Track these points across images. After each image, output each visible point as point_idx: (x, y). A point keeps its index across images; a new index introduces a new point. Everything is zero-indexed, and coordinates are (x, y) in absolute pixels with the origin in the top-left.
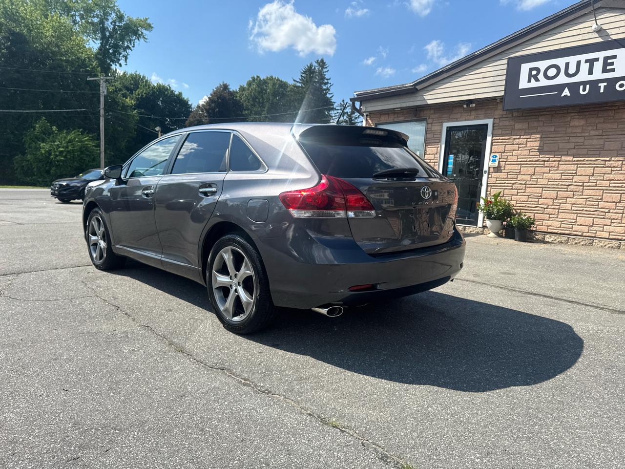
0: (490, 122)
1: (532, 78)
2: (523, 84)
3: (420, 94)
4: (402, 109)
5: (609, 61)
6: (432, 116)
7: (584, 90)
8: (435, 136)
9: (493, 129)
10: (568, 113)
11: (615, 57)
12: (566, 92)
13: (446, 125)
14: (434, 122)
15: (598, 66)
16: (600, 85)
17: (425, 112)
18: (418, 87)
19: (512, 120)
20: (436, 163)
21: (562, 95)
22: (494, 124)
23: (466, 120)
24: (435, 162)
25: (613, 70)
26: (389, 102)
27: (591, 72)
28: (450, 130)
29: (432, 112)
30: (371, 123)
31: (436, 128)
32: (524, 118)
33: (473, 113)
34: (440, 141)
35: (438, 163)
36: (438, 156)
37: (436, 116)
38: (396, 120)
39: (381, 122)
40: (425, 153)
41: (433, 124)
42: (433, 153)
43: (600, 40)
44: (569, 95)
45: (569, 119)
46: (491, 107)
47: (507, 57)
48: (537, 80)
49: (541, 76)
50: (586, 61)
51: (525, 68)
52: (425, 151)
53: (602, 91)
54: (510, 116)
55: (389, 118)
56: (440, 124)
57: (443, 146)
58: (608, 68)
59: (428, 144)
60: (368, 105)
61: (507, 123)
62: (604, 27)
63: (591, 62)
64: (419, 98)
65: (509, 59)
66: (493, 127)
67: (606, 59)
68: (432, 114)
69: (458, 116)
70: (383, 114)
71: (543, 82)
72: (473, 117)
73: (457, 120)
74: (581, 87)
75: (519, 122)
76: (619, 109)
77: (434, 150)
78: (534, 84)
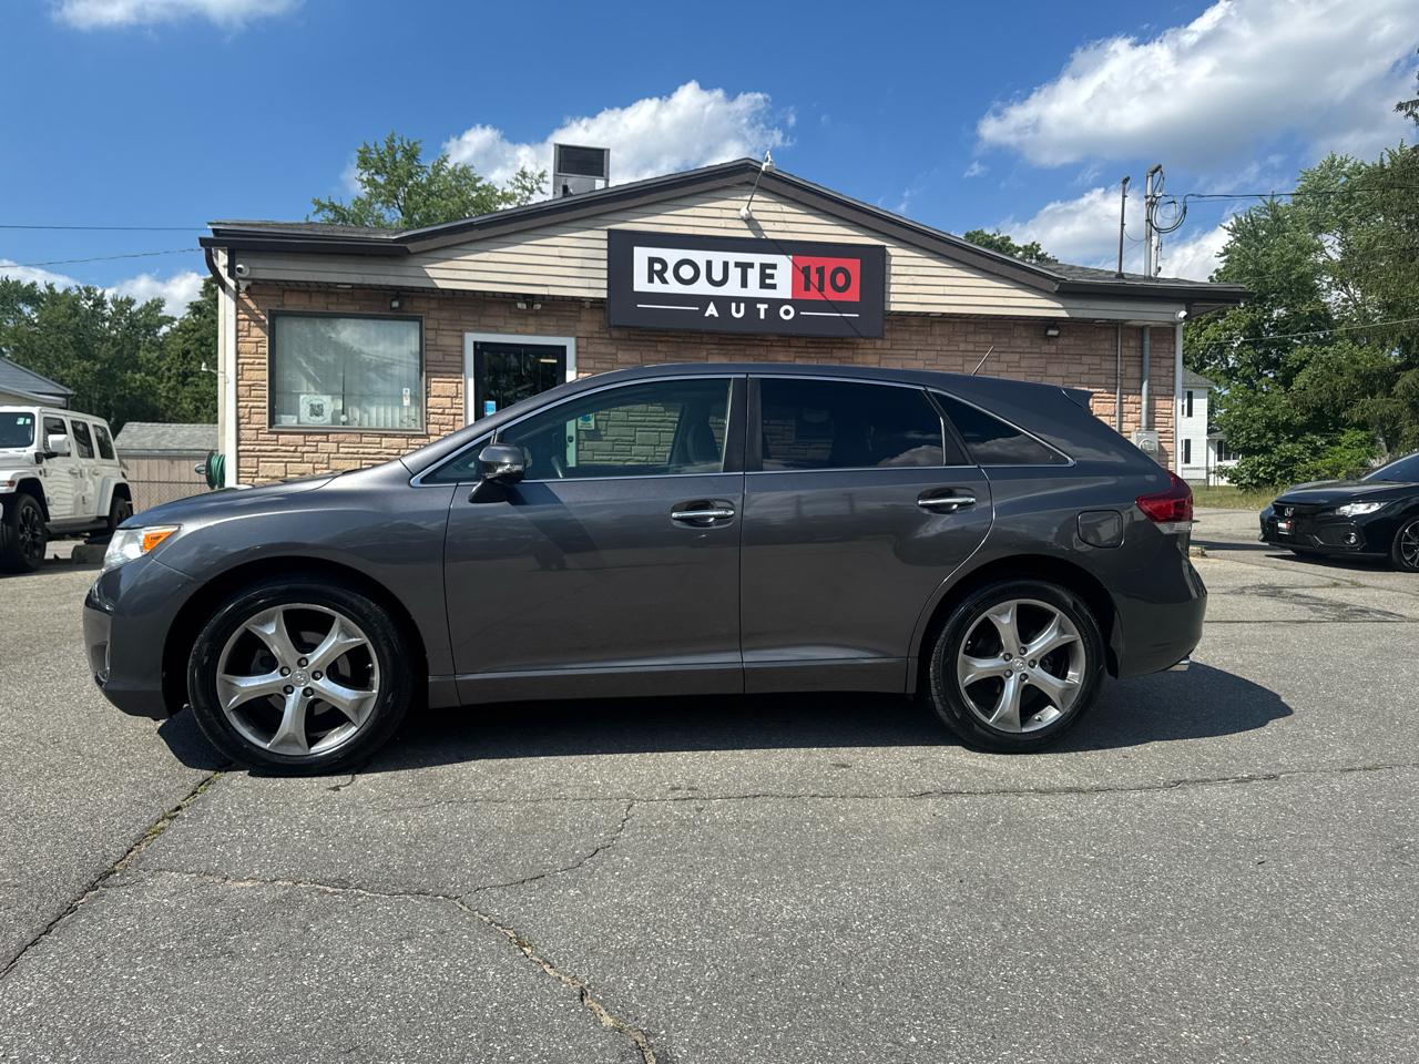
0: (570, 343)
1: (655, 276)
2: (641, 283)
3: (415, 261)
4: (355, 287)
5: (768, 271)
6: (434, 314)
7: (738, 311)
8: (447, 358)
9: (577, 358)
10: (702, 343)
11: (774, 267)
12: (712, 310)
13: (471, 338)
14: (441, 327)
15: (754, 275)
16: (758, 306)
17: (415, 304)
18: (411, 247)
19: (611, 344)
20: (457, 417)
21: (707, 315)
22: (577, 347)
23: (517, 333)
24: (455, 415)
25: (773, 287)
26: (316, 266)
27: (744, 284)
28: (480, 348)
29: (433, 304)
30: (253, 307)
31: (447, 340)
32: (632, 343)
33: (531, 321)
34: (462, 371)
35: (463, 417)
36: (463, 401)
37: (445, 314)
38: (333, 309)
39: (287, 308)
40: (427, 393)
41: (440, 332)
42: (448, 394)
43: (749, 234)
44: (716, 315)
45: (705, 353)
46: (567, 313)
47: (606, 228)
48: (664, 281)
49: (669, 275)
50: (737, 265)
51: (641, 255)
52: (427, 387)
53: (762, 316)
54: (607, 336)
55: (310, 301)
56: (459, 334)
57: (471, 382)
58: (768, 281)
59: (433, 374)
60: (259, 263)
61: (603, 349)
62: (756, 216)
63: (745, 267)
64: (411, 272)
65: (609, 231)
66: (578, 353)
67: (764, 267)
68: (434, 309)
69: (500, 322)
70: (291, 291)
71: (674, 287)
72: (533, 329)
73: (497, 331)
74: (734, 305)
75: (624, 350)
76: (772, 346)
77: (450, 388)
78: (657, 287)
